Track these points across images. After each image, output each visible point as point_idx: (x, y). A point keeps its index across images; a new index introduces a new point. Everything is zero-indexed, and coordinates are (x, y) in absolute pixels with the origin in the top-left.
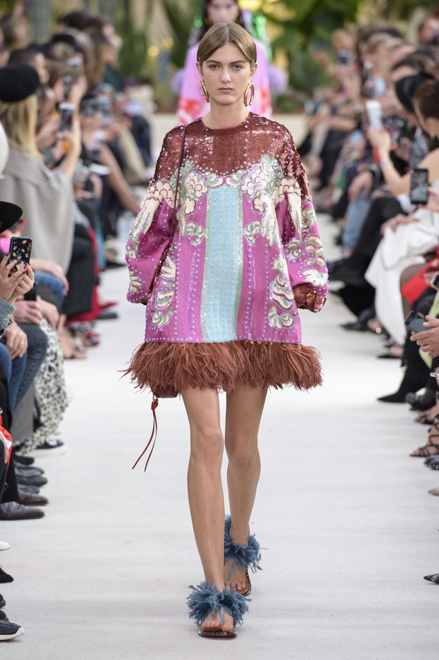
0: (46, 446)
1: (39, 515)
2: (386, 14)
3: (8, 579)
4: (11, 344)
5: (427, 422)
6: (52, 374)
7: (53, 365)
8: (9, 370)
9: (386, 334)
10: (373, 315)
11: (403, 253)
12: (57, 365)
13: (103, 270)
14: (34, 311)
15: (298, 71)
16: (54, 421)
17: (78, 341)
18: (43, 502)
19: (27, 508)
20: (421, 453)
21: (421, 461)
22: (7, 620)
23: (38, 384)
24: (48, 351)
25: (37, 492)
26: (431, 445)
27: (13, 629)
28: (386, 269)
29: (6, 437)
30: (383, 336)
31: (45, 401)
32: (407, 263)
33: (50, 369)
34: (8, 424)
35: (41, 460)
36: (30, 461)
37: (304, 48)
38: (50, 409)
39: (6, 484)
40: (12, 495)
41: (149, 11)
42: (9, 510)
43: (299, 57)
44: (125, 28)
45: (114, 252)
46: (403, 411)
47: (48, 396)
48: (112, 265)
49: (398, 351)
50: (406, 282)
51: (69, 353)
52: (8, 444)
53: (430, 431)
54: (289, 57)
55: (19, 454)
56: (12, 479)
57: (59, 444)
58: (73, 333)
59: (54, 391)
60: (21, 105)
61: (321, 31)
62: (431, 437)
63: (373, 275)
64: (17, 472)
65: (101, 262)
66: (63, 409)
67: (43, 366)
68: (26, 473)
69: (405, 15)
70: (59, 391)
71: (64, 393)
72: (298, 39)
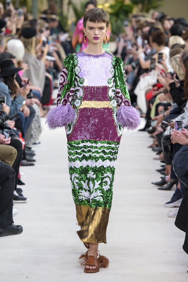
0: (35, 144)
1: (33, 165)
2: (141, 11)
3: (23, 184)
4: (25, 112)
5: (152, 137)
6: (37, 122)
7: (37, 119)
8: (24, 120)
9: (140, 110)
10: (137, 104)
11: (146, 84)
12: (39, 119)
13: (53, 89)
14: (32, 102)
15: (114, 28)
16: (38, 136)
17: (45, 112)
18: (34, 161)
19: (30, 163)
20: (151, 147)
21: (150, 149)
22: (23, 196)
23: (33, 125)
24: (36, 115)
25: (32, 158)
26: (154, 144)
27: (25, 199)
28: (141, 90)
29: (23, 141)
30: (139, 110)
31: (35, 130)
32: (147, 88)
33: (37, 120)
34: (23, 136)
35: (34, 148)
36: (30, 148)
37: (116, 21)
38: (36, 132)
39: (23, 156)
40: (25, 158)
41: (68, 10)
42: (24, 163)
43: (115, 24)
44: (61, 14)
45: (57, 84)
46: (146, 134)
47: (36, 128)
48: (56, 88)
49: (144, 115)
50: (147, 94)
51: (42, 115)
52: (23, 143)
53: (154, 140)
54: (112, 24)
55: (27, 146)
56: (25, 154)
57: (39, 143)
58: (44, 109)
59: (37, 127)
60: (30, 40)
61: (122, 16)
62: (154, 142)
63: (137, 91)
64: (26, 151)
65: (53, 87)
66: (40, 133)
67: (34, 119)
68: (29, 152)
69: (147, 11)
70: (39, 127)
71: (41, 128)
72: (114, 19)
